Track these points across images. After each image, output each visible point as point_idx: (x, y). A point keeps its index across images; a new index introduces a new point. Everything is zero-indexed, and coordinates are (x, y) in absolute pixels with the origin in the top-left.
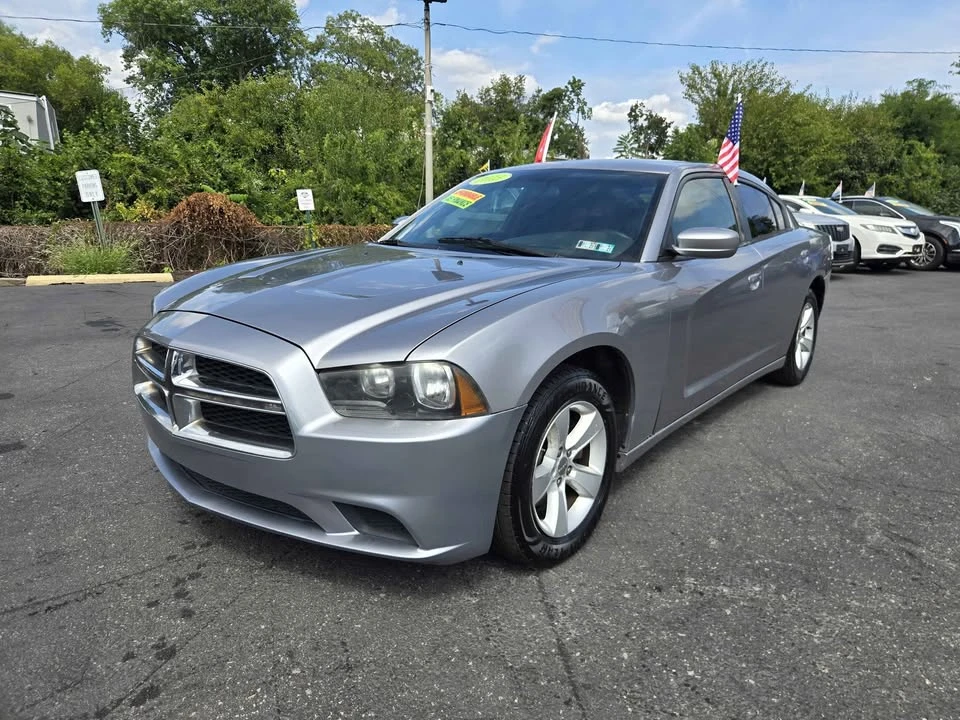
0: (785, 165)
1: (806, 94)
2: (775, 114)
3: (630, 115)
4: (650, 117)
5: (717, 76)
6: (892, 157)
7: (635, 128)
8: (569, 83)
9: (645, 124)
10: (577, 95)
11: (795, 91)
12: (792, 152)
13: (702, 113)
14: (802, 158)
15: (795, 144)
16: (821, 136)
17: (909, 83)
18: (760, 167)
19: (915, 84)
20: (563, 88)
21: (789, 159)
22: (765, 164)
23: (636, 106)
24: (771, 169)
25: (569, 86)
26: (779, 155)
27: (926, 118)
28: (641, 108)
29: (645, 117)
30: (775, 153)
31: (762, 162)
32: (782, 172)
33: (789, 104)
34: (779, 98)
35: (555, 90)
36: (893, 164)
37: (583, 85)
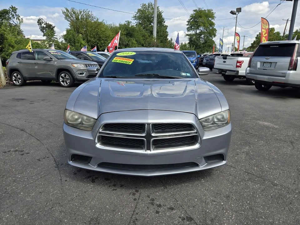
0: (102, 43)
1: (103, 22)
2: (96, 28)
3: (38, 22)
4: (46, 24)
5: (74, 13)
6: (127, 42)
7: (41, 27)
8: (10, 8)
9: (45, 26)
10: (15, 13)
11: (100, 21)
12: (103, 40)
13: (72, 25)
14: (106, 42)
15: (103, 37)
16: (109, 35)
17: (126, 21)
18: (95, 44)
19: (127, 22)
20: (8, 9)
21: (102, 42)
22: (96, 43)
23: (40, 19)
24: (98, 45)
25: (11, 9)
26: (99, 40)
27: (131, 32)
28: (42, 20)
29: (44, 23)
30: (98, 40)
31: (95, 42)
32: (101, 45)
33: (99, 25)
34: (95, 22)
35: (4, 10)
36: (127, 44)
37: (17, 9)
